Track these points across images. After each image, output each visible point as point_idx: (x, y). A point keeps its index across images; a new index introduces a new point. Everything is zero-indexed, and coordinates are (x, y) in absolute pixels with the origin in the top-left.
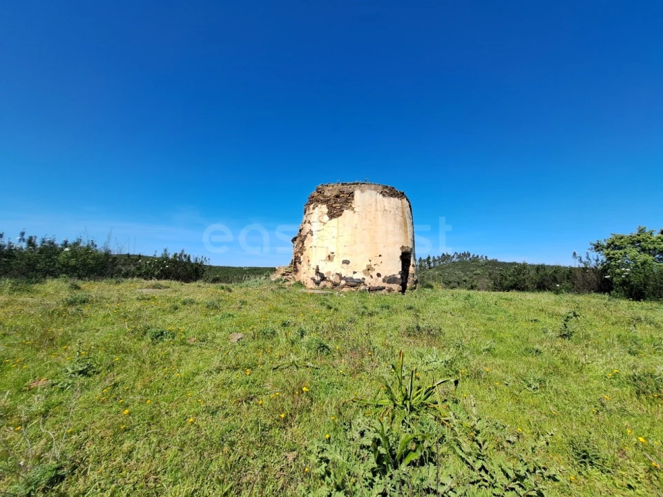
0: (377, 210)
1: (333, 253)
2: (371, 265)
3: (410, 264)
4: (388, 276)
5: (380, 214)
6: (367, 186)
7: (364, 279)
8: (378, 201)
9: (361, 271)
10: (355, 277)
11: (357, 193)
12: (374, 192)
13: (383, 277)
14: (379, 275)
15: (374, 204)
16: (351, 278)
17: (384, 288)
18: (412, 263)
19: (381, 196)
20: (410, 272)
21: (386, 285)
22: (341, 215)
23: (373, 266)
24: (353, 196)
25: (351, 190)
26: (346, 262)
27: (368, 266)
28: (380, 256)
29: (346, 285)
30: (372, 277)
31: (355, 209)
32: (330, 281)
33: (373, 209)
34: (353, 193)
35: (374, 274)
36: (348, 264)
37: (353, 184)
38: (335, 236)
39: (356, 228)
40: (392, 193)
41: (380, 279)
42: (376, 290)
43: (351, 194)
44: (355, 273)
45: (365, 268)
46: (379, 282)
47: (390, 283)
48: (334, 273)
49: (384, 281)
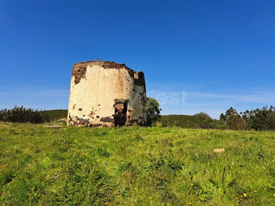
0: (99, 78)
1: (75, 104)
2: (93, 111)
3: (127, 110)
4: (104, 117)
5: (101, 79)
6: (94, 63)
7: (89, 119)
8: (101, 71)
9: (87, 115)
10: (84, 118)
11: (88, 68)
12: (98, 66)
13: (100, 118)
14: (98, 117)
15: (98, 74)
16: (82, 119)
17: (101, 125)
18: (128, 109)
19: (103, 68)
20: (127, 115)
21: (102, 123)
22: (79, 82)
23: (94, 111)
24: (86, 70)
25: (85, 67)
26: (80, 110)
27: (91, 112)
28: (99, 105)
29: (80, 123)
30: (93, 118)
31: (86, 78)
32: (73, 121)
33: (97, 77)
34: (86, 68)
35: (95, 116)
36: (81, 111)
37: (87, 63)
38: (77, 95)
39: (86, 89)
40: (112, 65)
41: (99, 119)
42: (96, 126)
43: (85, 69)
44: (84, 116)
45: (90, 113)
46: (98, 121)
47: (105, 122)
48: (75, 116)
49: (101, 120)
